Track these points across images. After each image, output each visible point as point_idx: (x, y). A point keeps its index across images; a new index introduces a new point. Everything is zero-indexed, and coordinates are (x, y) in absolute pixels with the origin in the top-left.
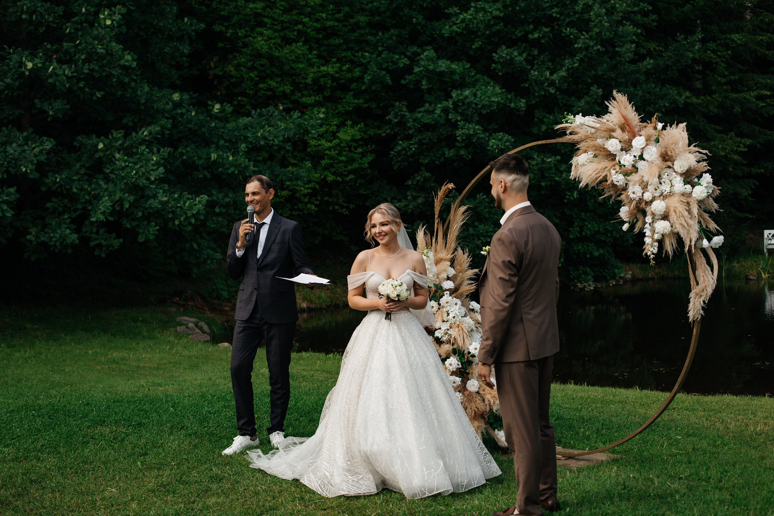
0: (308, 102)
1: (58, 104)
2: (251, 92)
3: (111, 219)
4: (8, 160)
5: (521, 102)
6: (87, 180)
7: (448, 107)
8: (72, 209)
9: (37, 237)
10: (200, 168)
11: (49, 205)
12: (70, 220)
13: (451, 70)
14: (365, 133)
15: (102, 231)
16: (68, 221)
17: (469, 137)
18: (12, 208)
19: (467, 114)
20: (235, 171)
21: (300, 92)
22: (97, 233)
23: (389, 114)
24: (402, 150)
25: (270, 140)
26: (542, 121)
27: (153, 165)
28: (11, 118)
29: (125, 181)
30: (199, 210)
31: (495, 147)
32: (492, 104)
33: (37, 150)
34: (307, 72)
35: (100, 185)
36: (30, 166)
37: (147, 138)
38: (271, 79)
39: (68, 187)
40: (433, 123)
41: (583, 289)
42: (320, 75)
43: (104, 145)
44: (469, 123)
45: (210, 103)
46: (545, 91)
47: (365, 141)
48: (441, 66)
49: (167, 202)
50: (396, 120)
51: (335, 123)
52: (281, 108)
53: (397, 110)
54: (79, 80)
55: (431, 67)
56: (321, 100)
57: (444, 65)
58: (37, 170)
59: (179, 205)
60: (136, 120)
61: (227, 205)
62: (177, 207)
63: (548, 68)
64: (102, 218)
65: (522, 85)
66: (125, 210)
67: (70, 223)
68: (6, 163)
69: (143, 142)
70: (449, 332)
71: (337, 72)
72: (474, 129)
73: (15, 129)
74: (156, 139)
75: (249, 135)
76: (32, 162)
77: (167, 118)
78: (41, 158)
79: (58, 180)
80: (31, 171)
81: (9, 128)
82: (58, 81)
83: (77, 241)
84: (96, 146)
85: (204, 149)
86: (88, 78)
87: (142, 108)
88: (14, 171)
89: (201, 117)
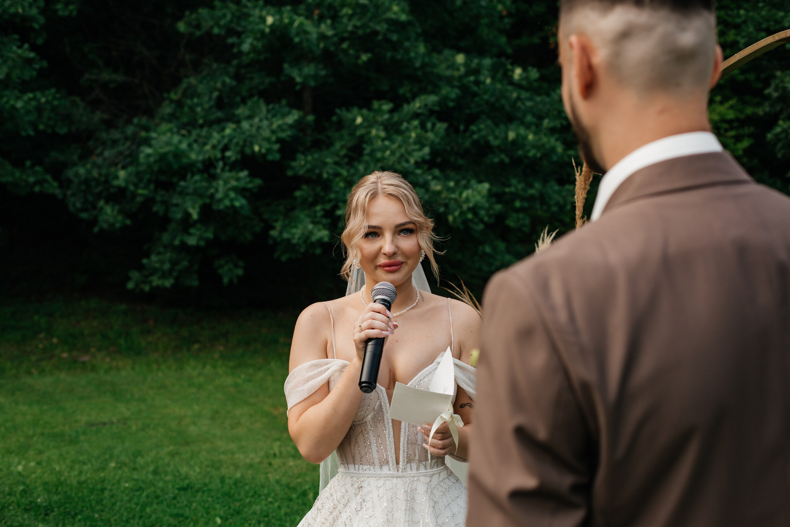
1: (309, 69)
4: (244, 137)
8: (326, 199)
9: (281, 233)
10: (496, 150)
11: (298, 194)
12: (322, 213)
14: (741, 112)
16: (319, 214)
18: (244, 197)
20: (537, 154)
24: (781, 132)
27: (415, 143)
30: (476, 203)
33: (275, 126)
35: (357, 170)
36: (266, 145)
37: (419, 111)
39: (317, 171)
43: (365, 119)
45: (509, 67)
47: (742, 122)
49: (439, 193)
50: (776, 95)
53: (777, 82)
54: (343, 40)
58: (280, 151)
59: (453, 196)
60: (415, 89)
61: (532, 198)
62: (451, 199)
67: (322, 216)
68: (241, 143)
69: (416, 115)
73: (261, 100)
74: (432, 112)
76: (268, 140)
77: (453, 87)
78: (283, 135)
79: (303, 162)
80: (269, 151)
81: (255, 99)
82: (308, 40)
83: (326, 239)
84: (354, 120)
85: (502, 127)
86: (352, 37)
87: (420, 73)
88: (248, 151)
89: (499, 86)
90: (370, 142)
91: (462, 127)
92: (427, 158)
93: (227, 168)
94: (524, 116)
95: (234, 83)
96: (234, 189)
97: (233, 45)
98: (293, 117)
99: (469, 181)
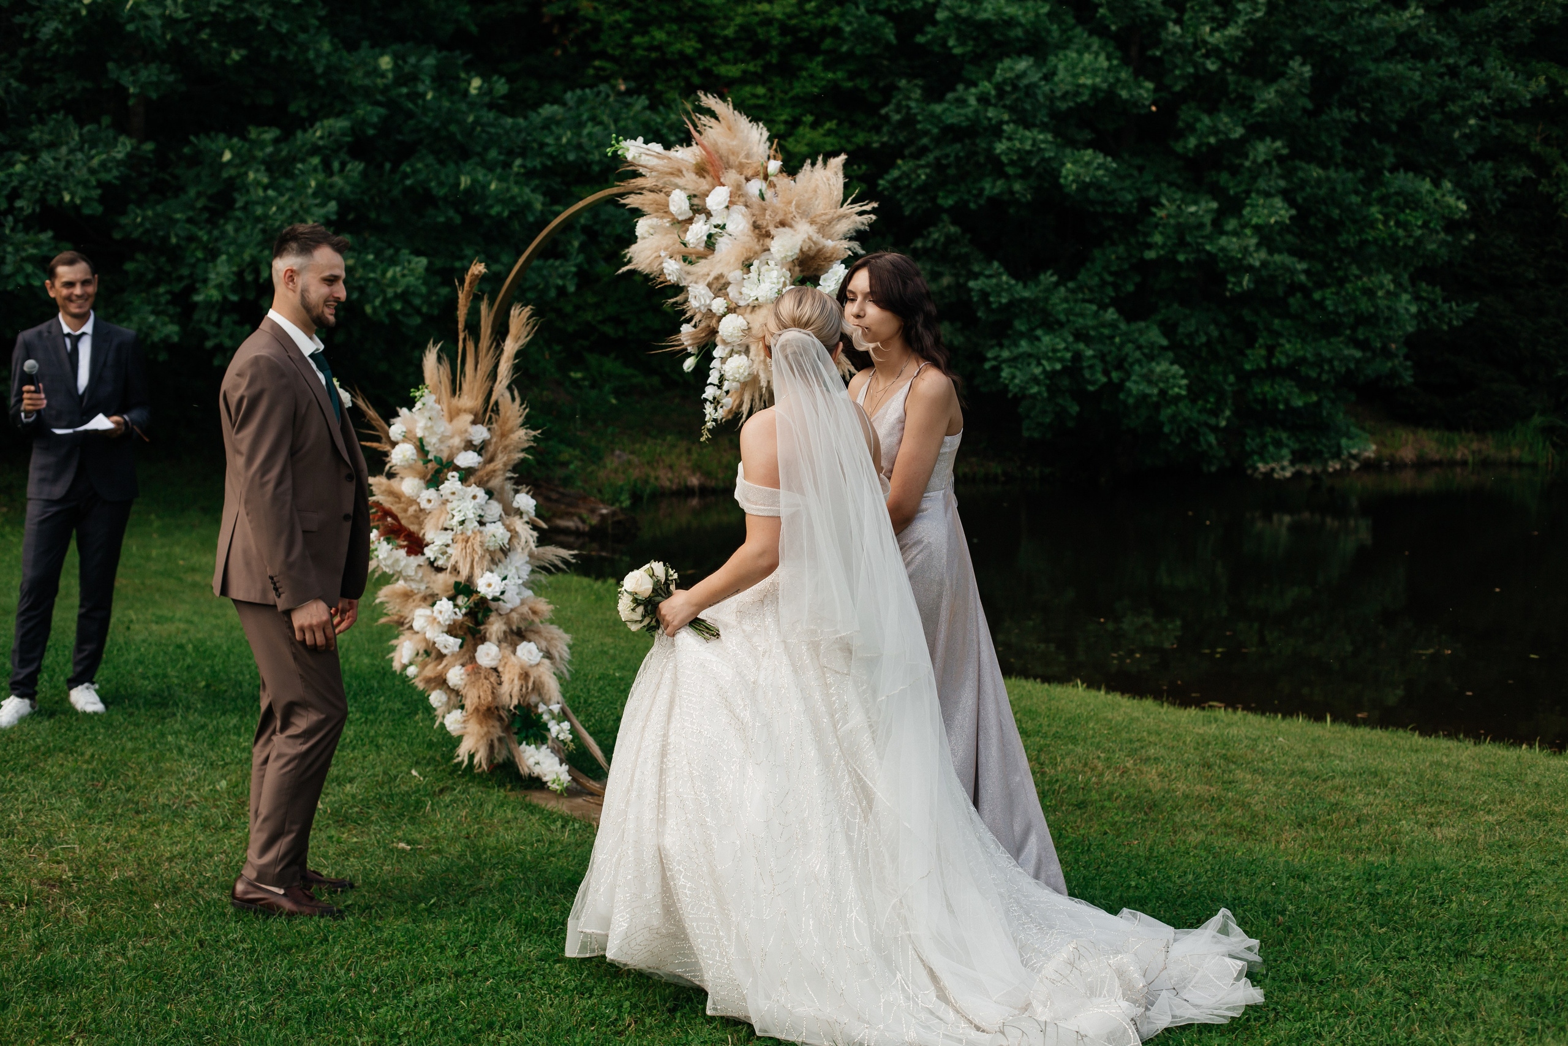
0: (730, 74)
1: (149, 73)
2: (617, 52)
3: (234, 298)
4: (46, 178)
5: (1140, 87)
6: (208, 221)
7: (989, 94)
8: (174, 276)
10: (440, 203)
11: (129, 266)
12: (169, 297)
13: (1006, 18)
15: (226, 320)
16: (163, 300)
17: (1023, 156)
19: (1025, 110)
20: (503, 211)
21: (718, 52)
22: (218, 324)
23: (886, 103)
25: (588, 153)
26: (1191, 128)
27: (315, 195)
28: (69, 96)
29: (260, 226)
30: (408, 287)
31: (1071, 178)
32: (1081, 90)
33: (95, 162)
34: (732, 14)
35: (224, 233)
36: (81, 192)
37: (321, 143)
38: (661, 27)
39: (161, 233)
40: (964, 124)
41: (1269, 475)
42: (756, 19)
43: (234, 154)
44: (1028, 127)
45: (463, 75)
46: (1195, 65)
48: (985, 10)
50: (897, 117)
51: (784, 117)
52: (623, 87)
53: (900, 97)
54: (200, 26)
55: (964, 12)
56: (759, 70)
57: (990, 7)
58: (102, 200)
59: (372, 275)
60: (315, 106)
63: (1213, 19)
64: (215, 294)
65: (1150, 53)
66: (261, 281)
67: (168, 303)
68: (41, 185)
69: (315, 150)
70: (449, 550)
71: (790, 17)
72: (1034, 140)
73: (70, 118)
74: (340, 145)
75: (550, 140)
76: (85, 184)
77: (375, 103)
78: (106, 177)
79: (139, 220)
80: (86, 200)
81: (60, 116)
82: (147, 28)
83: (176, 339)
84: (221, 155)
85: (452, 166)
86: (216, 22)
87: (322, 82)
88: (51, 199)
89: (446, 104)
90: (245, 189)
91: (388, 166)
92: (334, 217)
93: (21, 225)
94: (486, 149)
95: (24, 88)
96: (30, 259)
97: (22, 27)
98: (123, 148)
99: (397, 250)
